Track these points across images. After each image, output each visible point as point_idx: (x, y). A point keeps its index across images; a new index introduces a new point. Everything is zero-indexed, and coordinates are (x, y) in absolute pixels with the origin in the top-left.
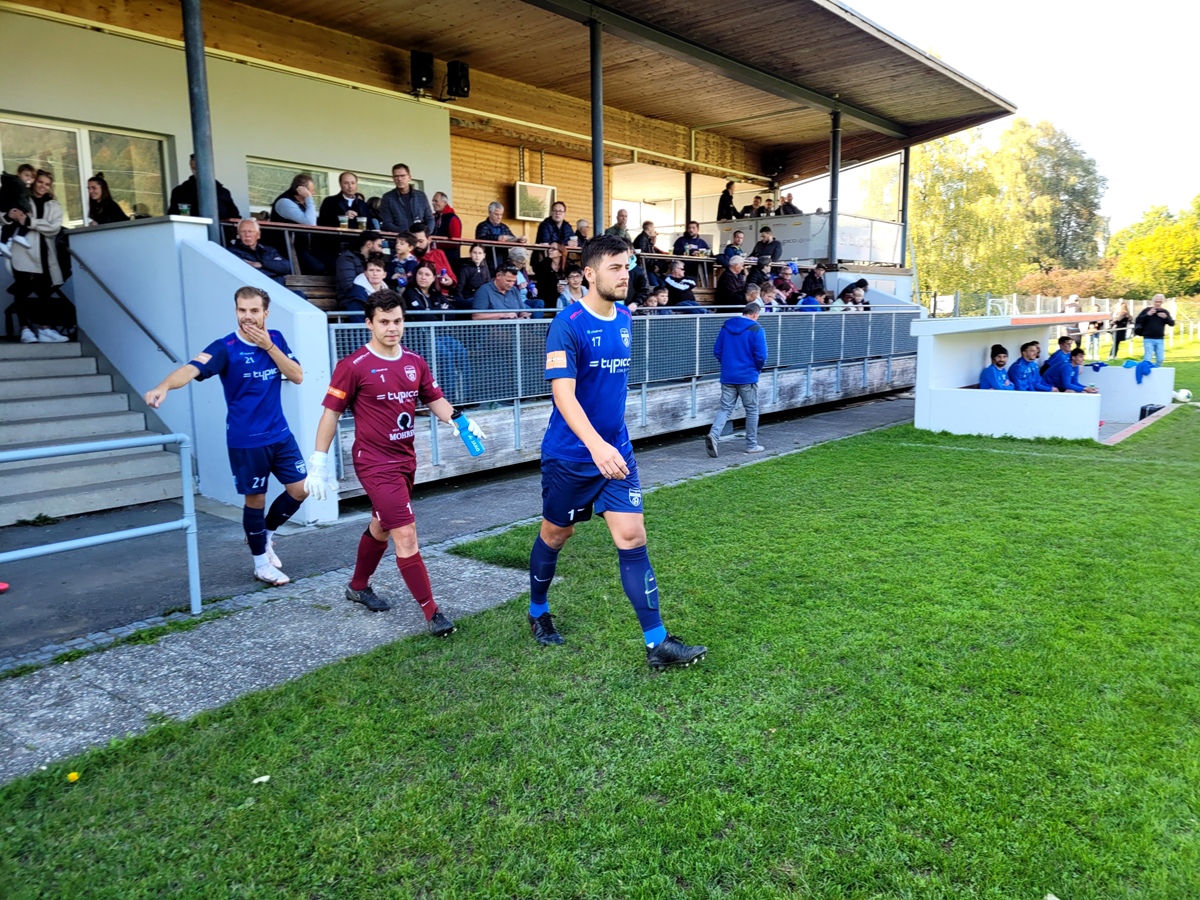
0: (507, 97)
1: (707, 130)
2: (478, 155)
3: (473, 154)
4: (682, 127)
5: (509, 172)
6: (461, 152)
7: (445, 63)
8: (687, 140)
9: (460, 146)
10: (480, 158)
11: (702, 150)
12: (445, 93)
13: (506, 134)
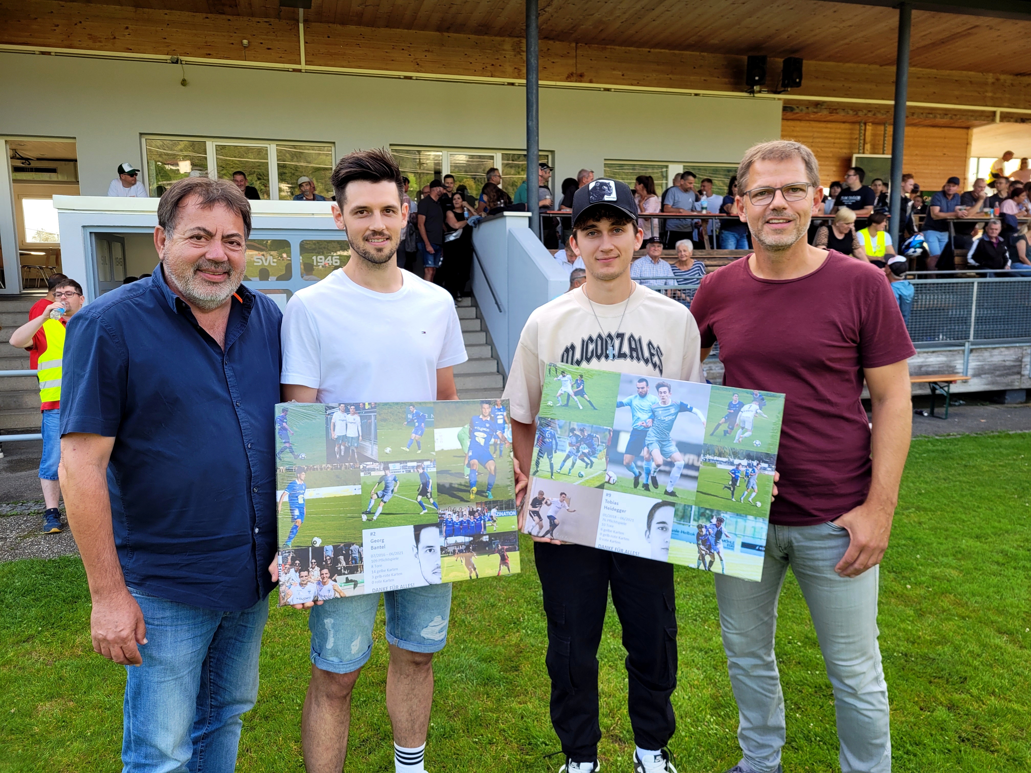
0: (846, 79)
7: (781, 60)
9: (797, 129)
12: (780, 85)
13: (842, 113)
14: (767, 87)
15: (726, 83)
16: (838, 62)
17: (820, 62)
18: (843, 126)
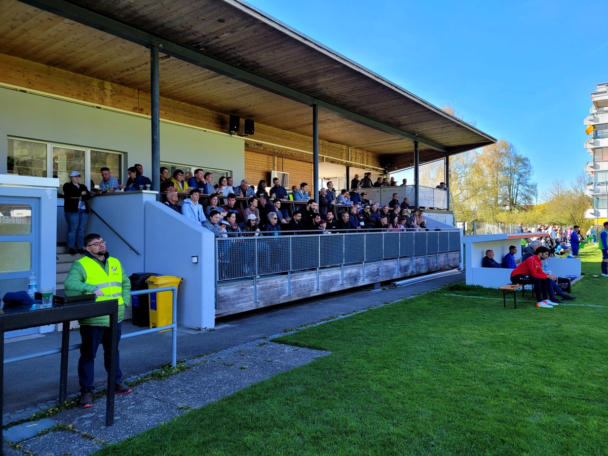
0: (269, 134)
1: (356, 148)
2: (255, 159)
3: (252, 158)
4: (345, 146)
5: (269, 166)
6: (249, 158)
7: (244, 120)
8: (347, 152)
11: (354, 156)
12: (244, 132)
13: (268, 150)
14: (238, 132)
15: (217, 127)
16: (266, 125)
17: (260, 124)
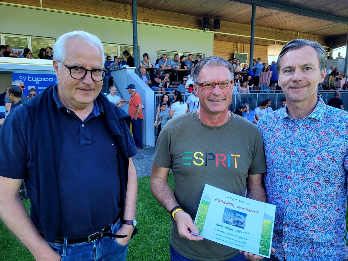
0: (233, 28)
3: (222, 45)
5: (234, 50)
6: (218, 45)
7: (213, 20)
8: (296, 36)
9: (218, 43)
10: (224, 46)
12: (213, 28)
13: (232, 39)
14: (209, 28)
15: (196, 26)
16: (230, 22)
17: (225, 22)
18: (231, 43)
